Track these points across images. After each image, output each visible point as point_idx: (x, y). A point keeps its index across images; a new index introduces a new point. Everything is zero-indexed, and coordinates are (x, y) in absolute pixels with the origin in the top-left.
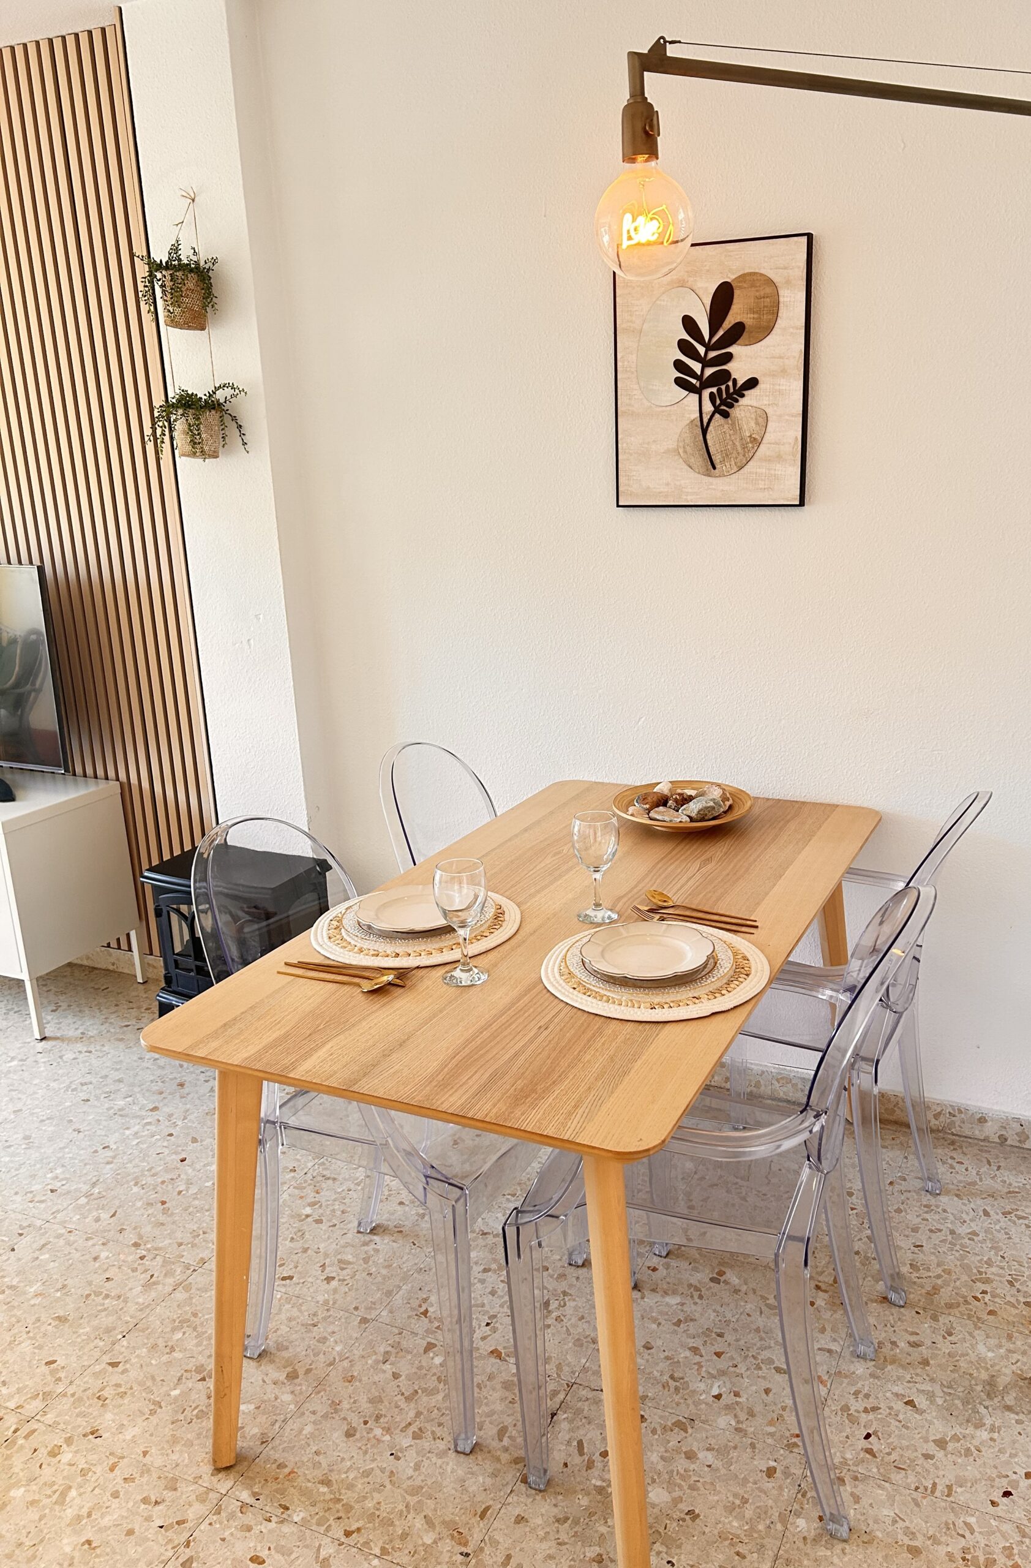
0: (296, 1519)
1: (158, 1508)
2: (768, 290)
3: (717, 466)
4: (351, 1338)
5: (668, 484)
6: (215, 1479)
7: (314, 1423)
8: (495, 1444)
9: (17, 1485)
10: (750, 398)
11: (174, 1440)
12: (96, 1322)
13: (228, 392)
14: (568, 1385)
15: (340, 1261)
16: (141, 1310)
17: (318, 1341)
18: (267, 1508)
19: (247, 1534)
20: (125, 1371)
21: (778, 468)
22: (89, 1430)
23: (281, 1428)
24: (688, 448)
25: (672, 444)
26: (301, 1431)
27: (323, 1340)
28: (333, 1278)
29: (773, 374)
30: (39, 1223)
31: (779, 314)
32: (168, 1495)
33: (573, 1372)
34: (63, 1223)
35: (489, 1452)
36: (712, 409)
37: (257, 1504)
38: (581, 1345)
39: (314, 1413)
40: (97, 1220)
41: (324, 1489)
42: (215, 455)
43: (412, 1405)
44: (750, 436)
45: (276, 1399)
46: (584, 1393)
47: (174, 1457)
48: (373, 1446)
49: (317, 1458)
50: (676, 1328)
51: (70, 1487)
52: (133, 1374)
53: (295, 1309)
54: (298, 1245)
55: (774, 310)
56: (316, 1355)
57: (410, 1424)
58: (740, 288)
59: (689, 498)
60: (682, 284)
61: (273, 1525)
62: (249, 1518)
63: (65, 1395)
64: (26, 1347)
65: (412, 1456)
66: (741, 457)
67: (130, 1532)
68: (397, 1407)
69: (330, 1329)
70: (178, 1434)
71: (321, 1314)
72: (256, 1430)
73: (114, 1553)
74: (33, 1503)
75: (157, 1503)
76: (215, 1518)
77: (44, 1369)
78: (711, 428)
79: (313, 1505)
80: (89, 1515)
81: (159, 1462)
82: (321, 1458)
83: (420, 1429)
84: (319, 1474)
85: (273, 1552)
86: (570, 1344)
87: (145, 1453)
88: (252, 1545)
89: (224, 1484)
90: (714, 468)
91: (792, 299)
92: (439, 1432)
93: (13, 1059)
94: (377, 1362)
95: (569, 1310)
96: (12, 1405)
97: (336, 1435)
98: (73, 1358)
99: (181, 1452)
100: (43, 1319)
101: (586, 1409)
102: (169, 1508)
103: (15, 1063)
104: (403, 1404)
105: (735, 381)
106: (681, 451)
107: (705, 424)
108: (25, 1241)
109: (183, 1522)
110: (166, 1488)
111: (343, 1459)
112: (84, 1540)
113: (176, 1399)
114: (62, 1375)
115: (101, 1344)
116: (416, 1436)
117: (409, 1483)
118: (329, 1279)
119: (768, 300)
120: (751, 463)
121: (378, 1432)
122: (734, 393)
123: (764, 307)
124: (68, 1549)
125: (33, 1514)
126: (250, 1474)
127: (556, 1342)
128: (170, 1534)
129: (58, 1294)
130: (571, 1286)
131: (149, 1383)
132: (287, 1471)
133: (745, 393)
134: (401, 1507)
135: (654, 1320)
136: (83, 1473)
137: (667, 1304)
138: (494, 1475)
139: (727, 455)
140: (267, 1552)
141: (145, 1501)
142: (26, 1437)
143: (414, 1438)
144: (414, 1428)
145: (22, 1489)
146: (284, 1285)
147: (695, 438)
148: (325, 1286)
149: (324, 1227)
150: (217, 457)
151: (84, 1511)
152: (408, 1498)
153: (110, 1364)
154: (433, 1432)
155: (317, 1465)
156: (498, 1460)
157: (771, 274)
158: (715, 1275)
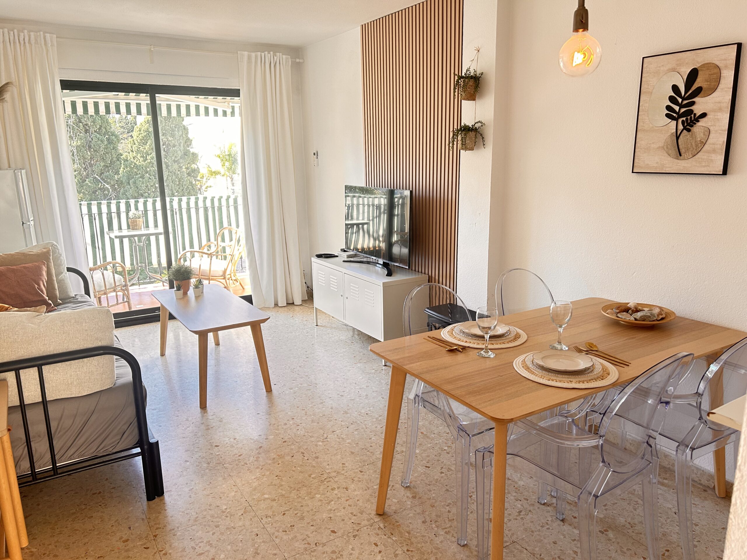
0: (394, 539)
1: (354, 517)
2: (716, 71)
3: (683, 155)
4: (440, 494)
5: (657, 163)
6: (375, 516)
7: (414, 514)
8: (474, 548)
9: (319, 494)
10: (702, 123)
11: (368, 500)
12: (361, 457)
13: (480, 124)
14: (513, 541)
15: (449, 468)
16: (376, 459)
17: (428, 490)
18: (387, 532)
19: (377, 536)
20: (363, 475)
21: (713, 156)
22: (345, 487)
23: (402, 511)
24: (669, 146)
25: (661, 144)
26: (409, 514)
27: (430, 491)
28: (443, 473)
29: (714, 111)
30: (359, 422)
31: (721, 82)
32: (359, 515)
33: (517, 538)
34: (365, 425)
35: (469, 549)
36: (683, 128)
37: (384, 529)
38: (526, 531)
39: (415, 511)
40: (376, 427)
41: (407, 534)
42: (472, 149)
43: (450, 523)
44: (700, 141)
45: (405, 502)
46: (518, 547)
47: (366, 505)
48: (429, 529)
49: (409, 525)
50: (572, 541)
51: (333, 501)
52: (365, 476)
53: (425, 478)
54: (436, 458)
55: (718, 80)
56: (425, 494)
57: (446, 528)
58: (702, 70)
59: (667, 169)
60: (673, 70)
61: (385, 537)
62: (379, 532)
63: (343, 475)
64: (339, 457)
65: (441, 538)
66: (695, 150)
67: (343, 520)
68: (444, 521)
69: (435, 488)
70: (370, 499)
71: (434, 482)
72: (394, 508)
73: (336, 523)
74: (321, 500)
75: (355, 515)
76: (369, 527)
77: (341, 465)
78: (681, 137)
79: (401, 537)
80: (334, 510)
81: (361, 505)
82: (411, 525)
83: (449, 531)
84: (408, 529)
85: (382, 544)
86: (522, 529)
87: (358, 500)
88: (377, 539)
89: (377, 519)
90: (681, 155)
91: (727, 75)
92: (455, 535)
93: (373, 369)
94: (445, 505)
95: (528, 517)
96: (327, 471)
97: (419, 520)
98: (350, 465)
99: (369, 505)
100: (347, 451)
101: (516, 552)
102: (357, 518)
103: (373, 371)
104: (447, 522)
105: (695, 115)
106: (665, 147)
107: (678, 135)
108: (352, 426)
109: (359, 524)
110: (359, 512)
111: (418, 529)
112: (329, 516)
113: (374, 489)
114: (345, 469)
115: (360, 464)
116: (446, 533)
117: (436, 545)
118: (442, 473)
119: (715, 75)
120: (699, 154)
121: (434, 526)
122: (694, 120)
123: (713, 79)
124: (324, 517)
125: (320, 503)
126: (386, 520)
127: (517, 526)
128: (354, 526)
129: (355, 445)
130: (534, 509)
131: (369, 481)
132: (398, 524)
133: (700, 120)
134: (430, 551)
135: (564, 535)
136: (338, 498)
137: (573, 532)
138: (467, 557)
139: (687, 149)
140: (380, 544)
141: (352, 513)
142: (327, 482)
143: (445, 533)
144: (447, 530)
145: (320, 496)
146: (425, 469)
147: (673, 141)
148: (439, 474)
149: (449, 455)
150: (472, 150)
151: (333, 509)
152: (433, 550)
153: (360, 471)
154: (453, 534)
155: (408, 526)
156: (472, 553)
157: (718, 63)
158: (603, 530)
